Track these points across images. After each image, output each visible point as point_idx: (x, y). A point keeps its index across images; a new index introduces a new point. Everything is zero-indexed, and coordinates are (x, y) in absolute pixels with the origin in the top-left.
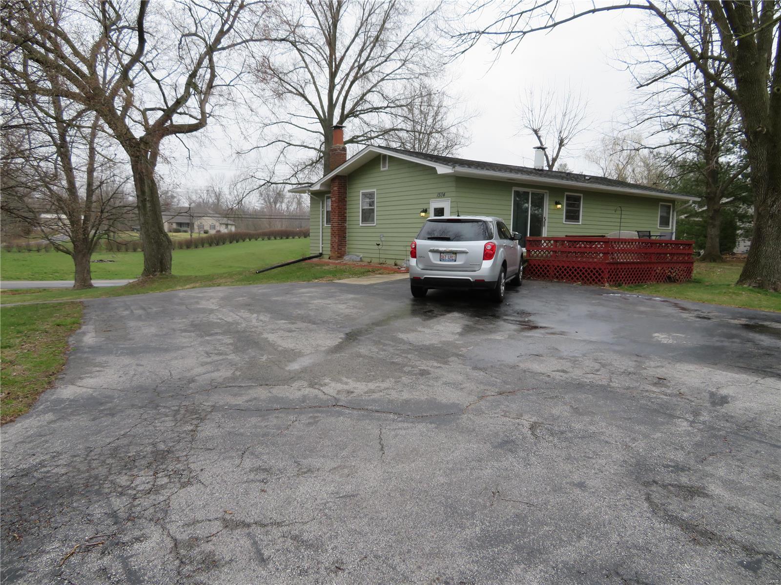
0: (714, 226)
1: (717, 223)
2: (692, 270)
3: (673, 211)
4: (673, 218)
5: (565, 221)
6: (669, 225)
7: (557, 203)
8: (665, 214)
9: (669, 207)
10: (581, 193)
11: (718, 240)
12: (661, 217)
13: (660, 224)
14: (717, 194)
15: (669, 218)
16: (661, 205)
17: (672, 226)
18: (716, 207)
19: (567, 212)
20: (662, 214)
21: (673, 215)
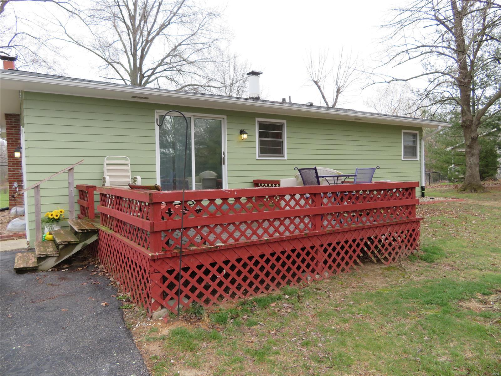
0: (473, 155)
1: (476, 152)
2: (418, 234)
3: (421, 140)
4: (421, 148)
5: (259, 156)
6: (416, 155)
7: (242, 132)
8: (411, 144)
9: (415, 135)
10: (284, 119)
11: (478, 169)
12: (405, 147)
13: (404, 155)
14: (474, 122)
15: (416, 148)
16: (405, 133)
17: (421, 156)
18: (473, 135)
19: (262, 143)
20: (407, 144)
21: (421, 144)
